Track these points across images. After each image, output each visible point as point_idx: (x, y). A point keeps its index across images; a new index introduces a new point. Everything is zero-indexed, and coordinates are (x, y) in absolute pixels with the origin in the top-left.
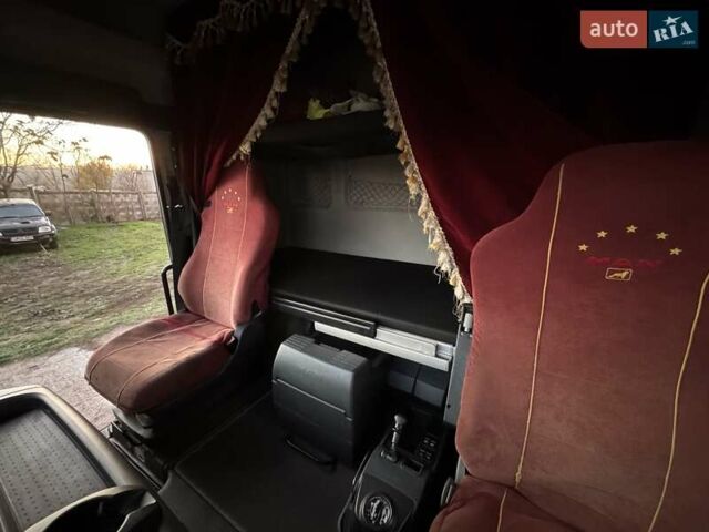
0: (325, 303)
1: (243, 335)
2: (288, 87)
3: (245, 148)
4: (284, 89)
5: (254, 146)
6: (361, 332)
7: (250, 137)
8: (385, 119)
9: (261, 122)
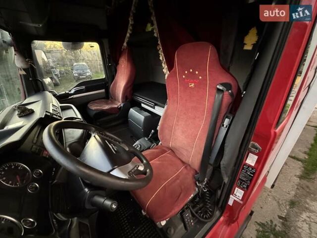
0: (146, 98)
1: (123, 106)
2: (134, 22)
3: (125, 44)
4: (133, 23)
5: (127, 43)
6: (151, 107)
7: (126, 40)
8: (154, 33)
9: (128, 35)
